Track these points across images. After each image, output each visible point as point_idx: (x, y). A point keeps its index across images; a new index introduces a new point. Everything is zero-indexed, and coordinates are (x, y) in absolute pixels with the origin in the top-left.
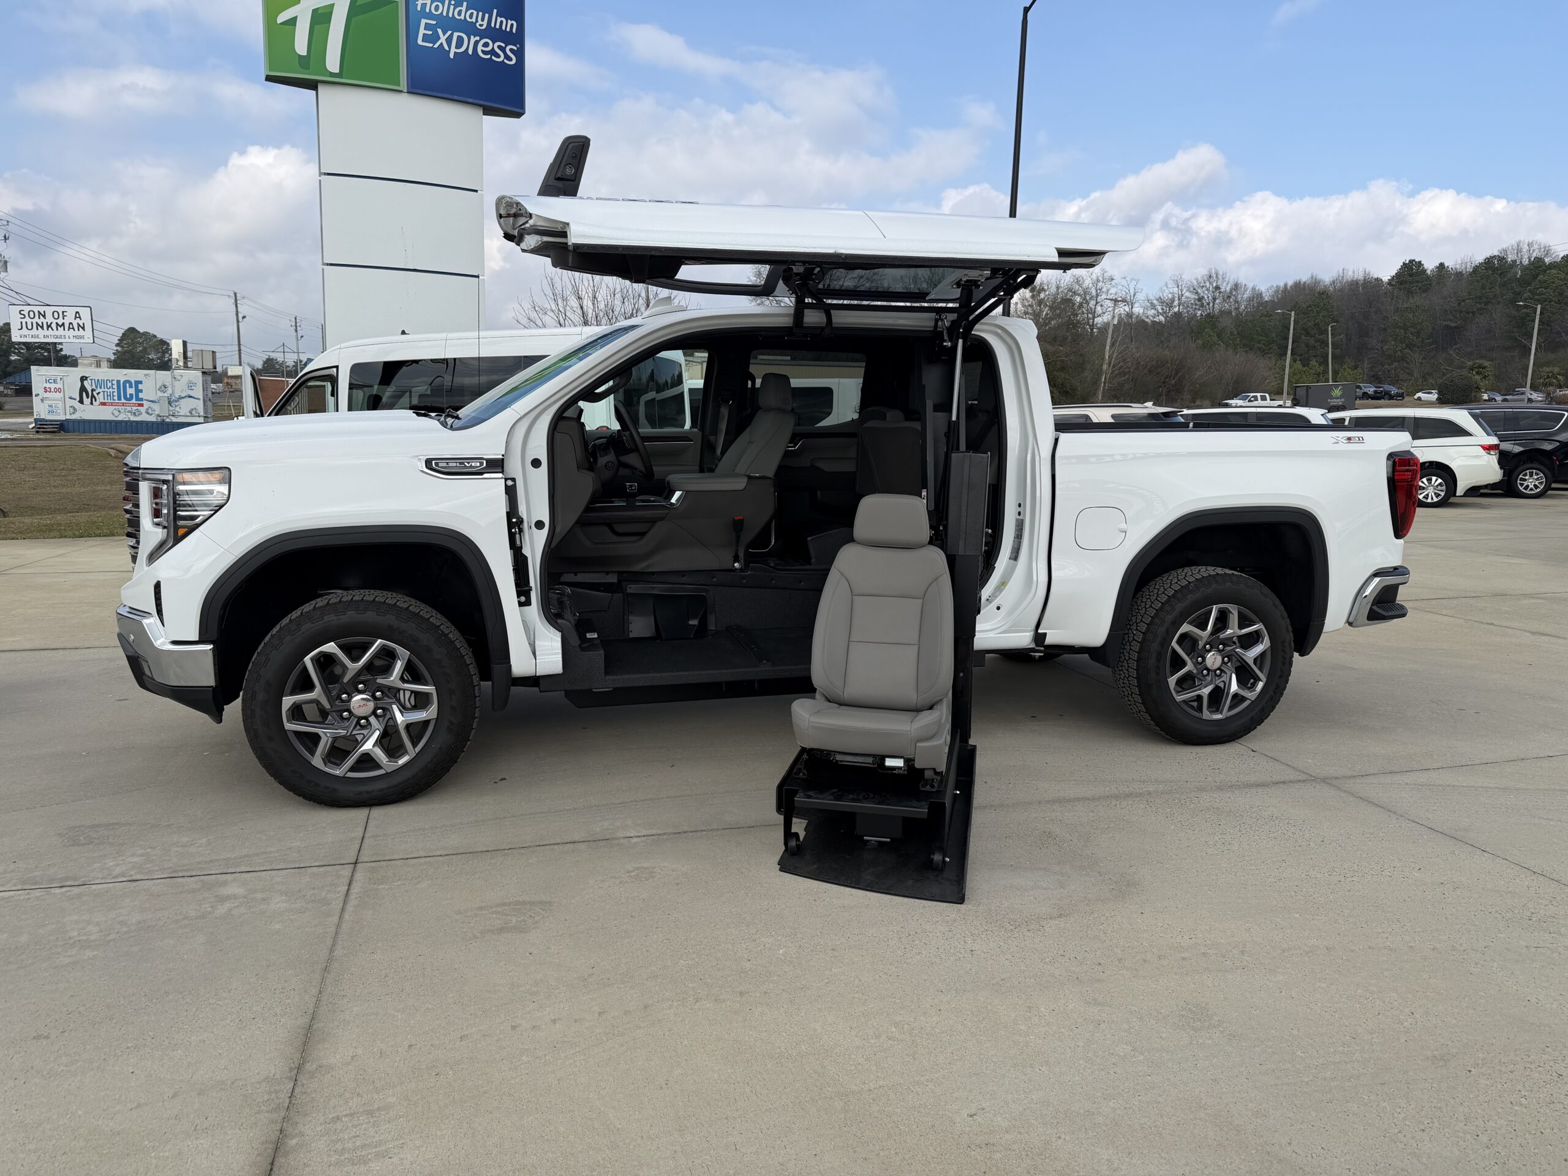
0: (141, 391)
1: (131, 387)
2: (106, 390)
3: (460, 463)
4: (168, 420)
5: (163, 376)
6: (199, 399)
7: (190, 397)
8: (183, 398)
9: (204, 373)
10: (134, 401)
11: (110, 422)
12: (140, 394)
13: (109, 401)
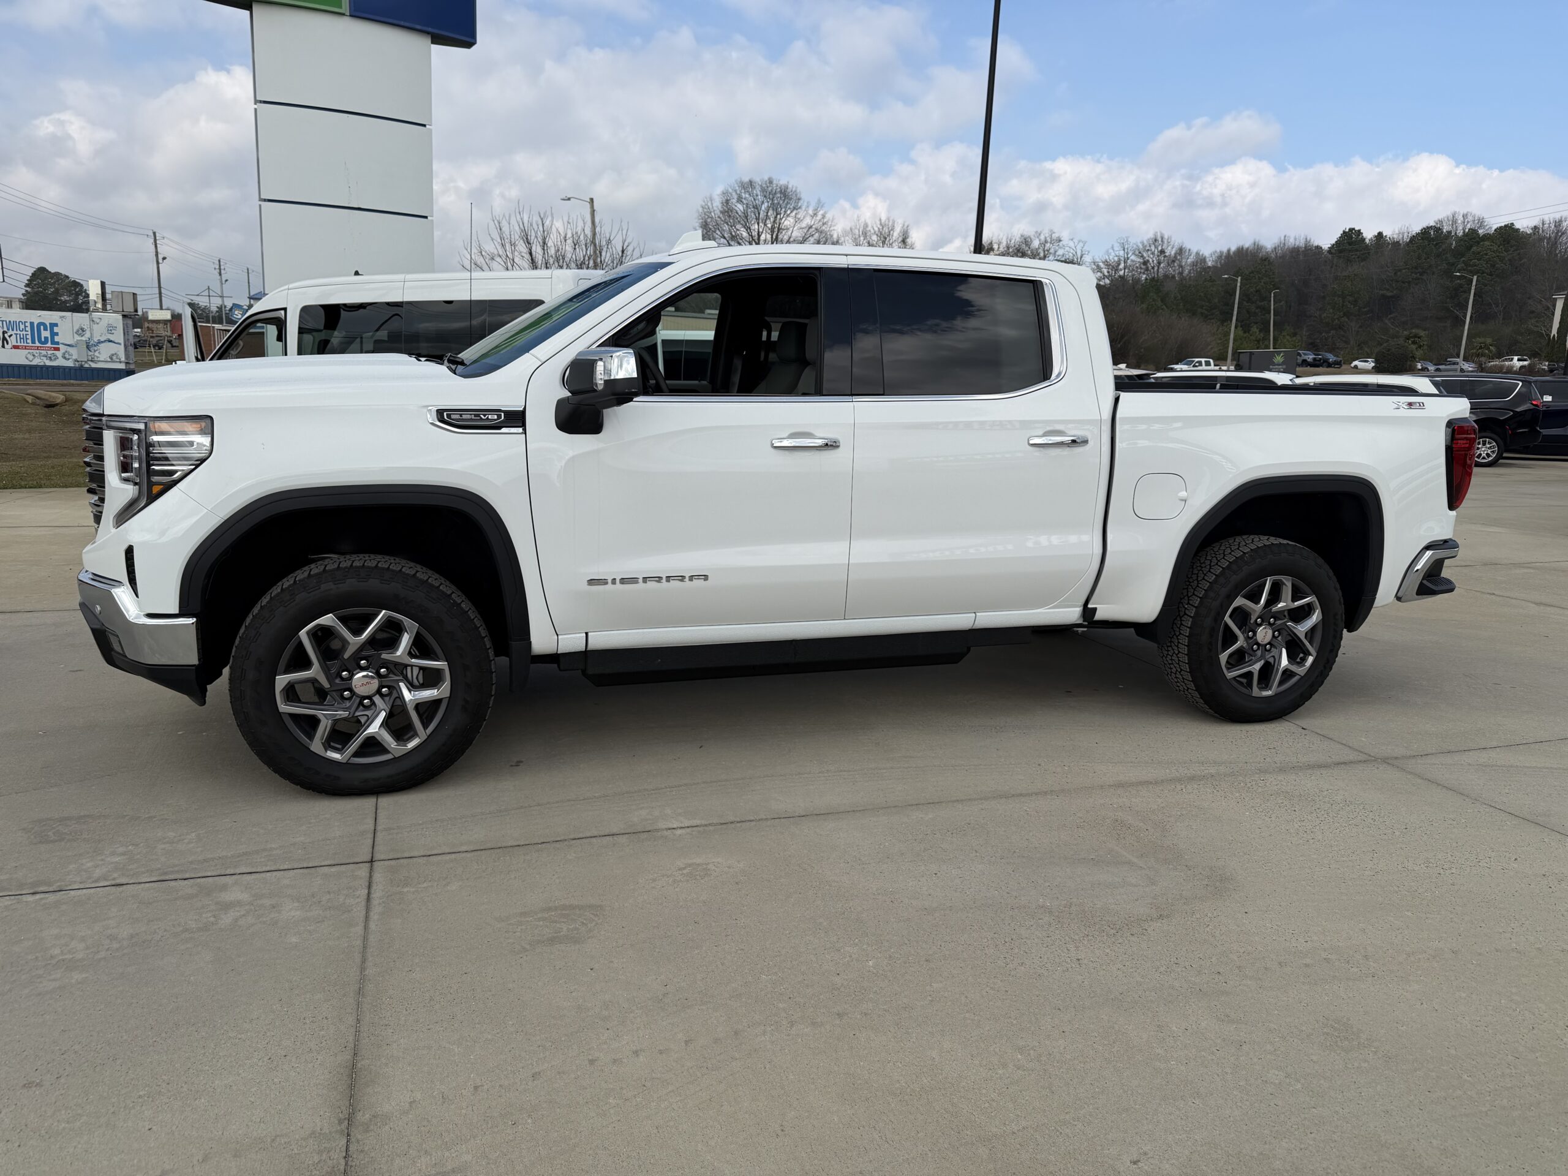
0: (57, 334)
1: (45, 329)
2: (19, 332)
3: (475, 415)
4: (86, 366)
5: (80, 318)
6: (120, 344)
7: (110, 341)
8: (102, 342)
9: (124, 316)
10: (49, 345)
11: (24, 366)
12: (56, 337)
13: (22, 344)
